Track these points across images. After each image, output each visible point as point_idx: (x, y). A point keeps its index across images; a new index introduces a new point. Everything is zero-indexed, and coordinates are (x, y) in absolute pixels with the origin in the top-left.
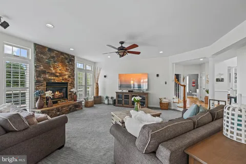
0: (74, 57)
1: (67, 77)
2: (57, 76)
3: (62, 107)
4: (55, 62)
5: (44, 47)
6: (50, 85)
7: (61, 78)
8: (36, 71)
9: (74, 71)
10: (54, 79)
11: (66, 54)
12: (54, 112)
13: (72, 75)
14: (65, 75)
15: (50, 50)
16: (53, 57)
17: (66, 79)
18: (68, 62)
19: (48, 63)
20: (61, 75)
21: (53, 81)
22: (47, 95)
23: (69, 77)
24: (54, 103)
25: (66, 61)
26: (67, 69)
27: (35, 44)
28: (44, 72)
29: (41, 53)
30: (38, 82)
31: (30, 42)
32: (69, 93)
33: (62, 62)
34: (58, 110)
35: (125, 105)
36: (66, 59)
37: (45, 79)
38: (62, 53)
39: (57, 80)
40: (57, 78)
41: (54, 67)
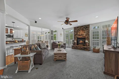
0: (89, 25)
1: (85, 35)
2: (80, 35)
4: (79, 31)
5: (76, 27)
7: (82, 36)
8: (74, 35)
11: (84, 26)
13: (88, 34)
14: (84, 35)
15: (78, 27)
16: (79, 29)
17: (84, 36)
18: (85, 29)
19: (77, 32)
20: (82, 35)
23: (86, 35)
26: (84, 32)
28: (76, 35)
29: (75, 29)
30: (74, 38)
31: (73, 27)
33: (83, 30)
37: (76, 37)
38: (82, 26)
39: (80, 37)
40: (80, 36)
41: (79, 33)
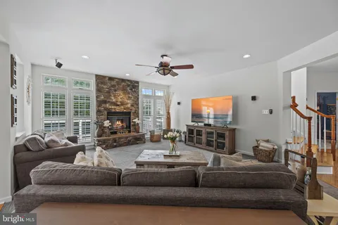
0: (138, 82)
1: (129, 105)
2: (118, 105)
3: (119, 138)
4: (115, 91)
5: (104, 77)
6: (110, 115)
7: (122, 107)
8: (97, 101)
9: (138, 99)
10: (115, 109)
11: (128, 81)
12: (111, 142)
13: (136, 103)
14: (127, 104)
15: (111, 79)
16: (114, 86)
17: (128, 108)
18: (131, 89)
19: (109, 92)
20: (122, 104)
21: (113, 110)
22: (105, 125)
23: (132, 106)
24: (112, 133)
25: (128, 89)
26: (129, 97)
27: (97, 76)
28: (105, 102)
29: (102, 83)
30: (98, 112)
31: (92, 74)
32: (132, 124)
33: (124, 90)
34: (115, 140)
35: (197, 145)
36: (129, 86)
37: (106, 109)
38: (123, 80)
39: (118, 109)
40: (117, 107)
41: (115, 96)
